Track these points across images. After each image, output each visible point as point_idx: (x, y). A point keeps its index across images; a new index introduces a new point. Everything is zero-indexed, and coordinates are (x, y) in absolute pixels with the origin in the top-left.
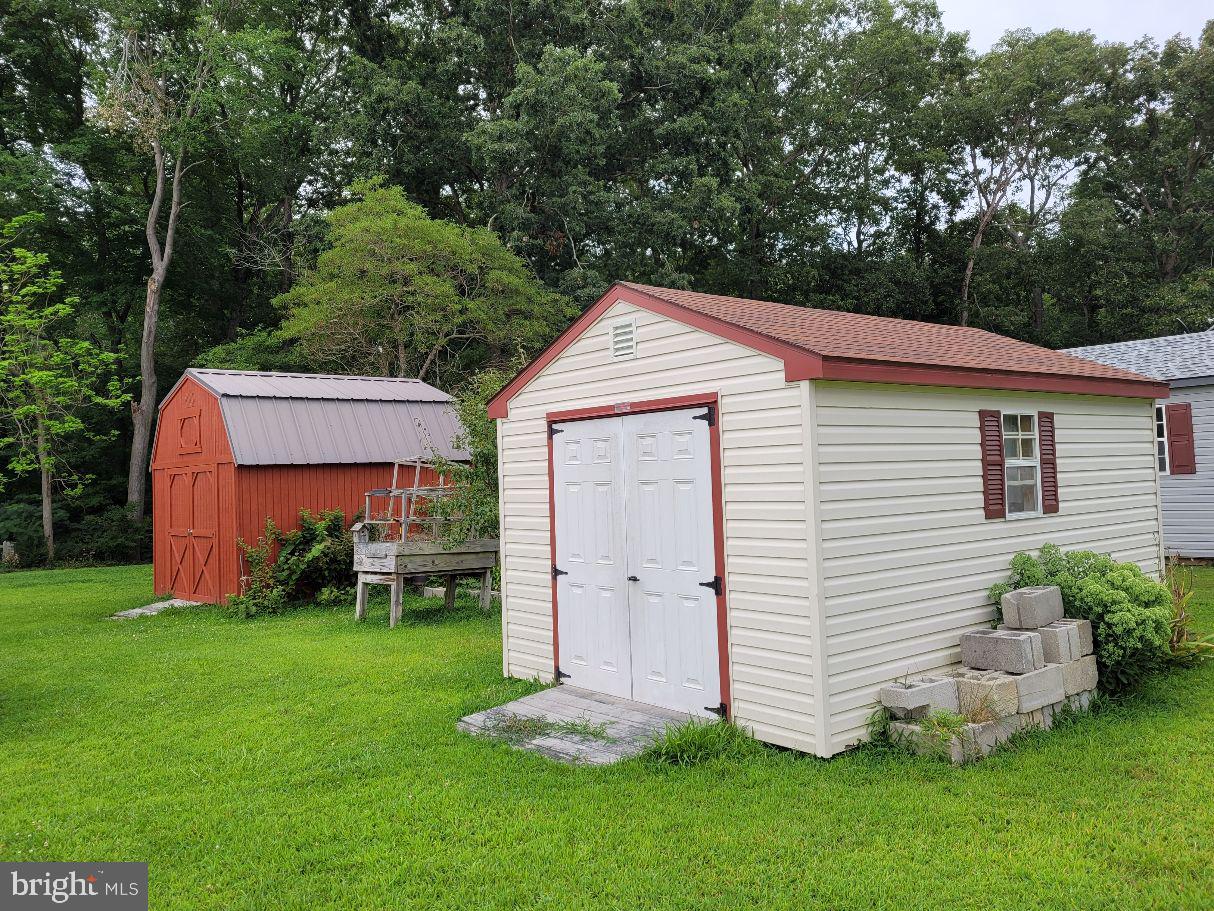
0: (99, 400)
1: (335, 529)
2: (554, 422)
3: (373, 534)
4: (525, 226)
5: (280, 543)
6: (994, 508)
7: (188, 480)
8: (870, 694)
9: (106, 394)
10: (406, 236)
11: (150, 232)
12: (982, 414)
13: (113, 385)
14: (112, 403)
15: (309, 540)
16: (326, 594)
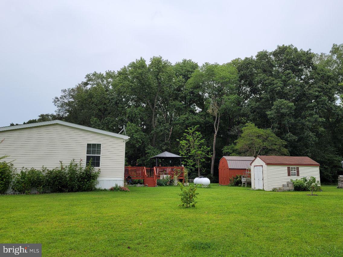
0: (208, 156)
1: (240, 177)
2: (254, 166)
3: (244, 177)
4: (277, 127)
5: (234, 178)
6: (289, 175)
7: (223, 170)
8: (273, 188)
9: (208, 155)
10: (254, 133)
11: (215, 126)
12: (288, 167)
13: (210, 153)
14: (209, 156)
15: (237, 178)
16: (239, 185)
